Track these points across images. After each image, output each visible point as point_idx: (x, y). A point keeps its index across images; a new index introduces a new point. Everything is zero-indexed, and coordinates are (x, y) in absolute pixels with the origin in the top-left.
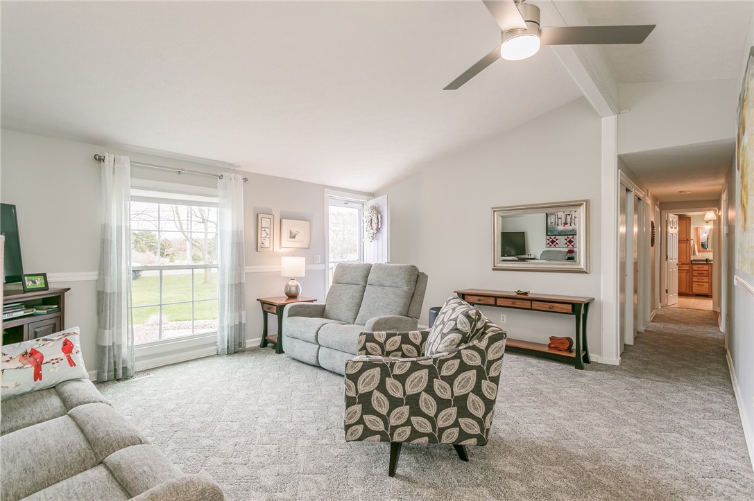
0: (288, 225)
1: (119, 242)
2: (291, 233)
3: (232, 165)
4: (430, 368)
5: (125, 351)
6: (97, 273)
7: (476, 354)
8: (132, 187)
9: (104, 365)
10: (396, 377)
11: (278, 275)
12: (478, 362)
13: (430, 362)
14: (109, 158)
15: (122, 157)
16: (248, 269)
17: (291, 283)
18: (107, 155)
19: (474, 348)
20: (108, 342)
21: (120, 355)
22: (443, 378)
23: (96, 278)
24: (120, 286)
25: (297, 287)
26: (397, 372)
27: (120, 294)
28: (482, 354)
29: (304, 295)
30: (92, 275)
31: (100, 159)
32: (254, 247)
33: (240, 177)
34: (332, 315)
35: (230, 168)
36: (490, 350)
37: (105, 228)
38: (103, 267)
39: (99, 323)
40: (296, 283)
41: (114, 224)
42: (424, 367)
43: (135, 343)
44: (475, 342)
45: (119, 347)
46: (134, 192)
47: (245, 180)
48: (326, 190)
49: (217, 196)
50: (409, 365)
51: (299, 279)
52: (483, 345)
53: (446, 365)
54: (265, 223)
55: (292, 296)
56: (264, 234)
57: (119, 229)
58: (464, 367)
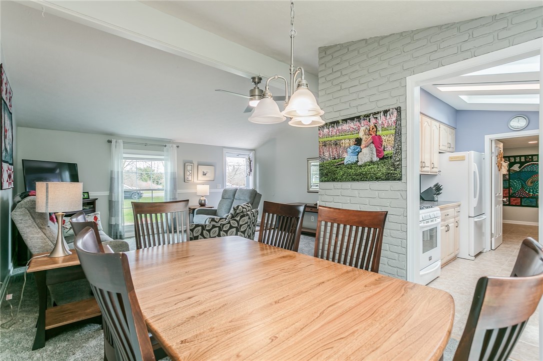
0: (202, 169)
1: (118, 178)
2: (203, 172)
3: (171, 140)
4: (219, 227)
5: (120, 227)
6: (109, 192)
7: (236, 222)
8: (124, 153)
9: (111, 233)
10: (207, 230)
11: (195, 194)
12: (236, 225)
13: (219, 225)
14: (114, 141)
15: (119, 140)
16: (179, 191)
17: (202, 198)
18: (113, 140)
19: (235, 220)
20: (113, 223)
21: (118, 229)
22: (224, 231)
23: (108, 194)
24: (118, 198)
25: (205, 200)
26: (207, 228)
27: (118, 201)
28: (238, 222)
29: (208, 204)
30: (107, 193)
31: (110, 142)
32: (183, 180)
33: (175, 146)
34: (219, 214)
35: (170, 141)
36: (241, 221)
37: (112, 172)
38: (111, 190)
39: (110, 214)
40: (204, 198)
41: (116, 170)
42: (217, 227)
43: (125, 225)
44: (236, 218)
45: (118, 225)
46: (125, 155)
47: (178, 147)
48: (224, 149)
49: (163, 155)
50: (211, 226)
51: (206, 196)
52: (238, 219)
53: (225, 226)
54: (189, 168)
55: (202, 205)
56: (188, 173)
57: (118, 172)
58: (231, 227)
